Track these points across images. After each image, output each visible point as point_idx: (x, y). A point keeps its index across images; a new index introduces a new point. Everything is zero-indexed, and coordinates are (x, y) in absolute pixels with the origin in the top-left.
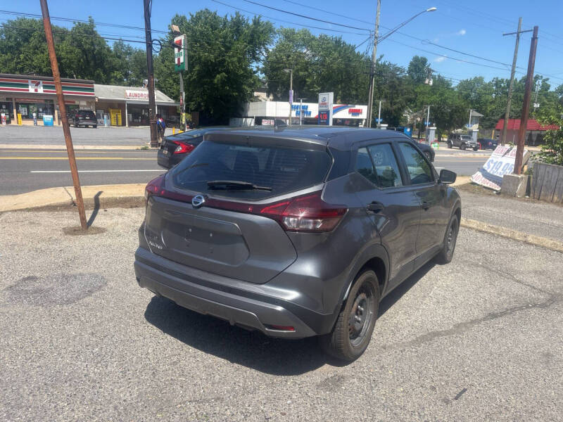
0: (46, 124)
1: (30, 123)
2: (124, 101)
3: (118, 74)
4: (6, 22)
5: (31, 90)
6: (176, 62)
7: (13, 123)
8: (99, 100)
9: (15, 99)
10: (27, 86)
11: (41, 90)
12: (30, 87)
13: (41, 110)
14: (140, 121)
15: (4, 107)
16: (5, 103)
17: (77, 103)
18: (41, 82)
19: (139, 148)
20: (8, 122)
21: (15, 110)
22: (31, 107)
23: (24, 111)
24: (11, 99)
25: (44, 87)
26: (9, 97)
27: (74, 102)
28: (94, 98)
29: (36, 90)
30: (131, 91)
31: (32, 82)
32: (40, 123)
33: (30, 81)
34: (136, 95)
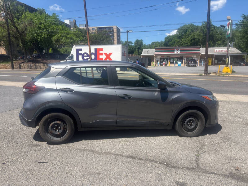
0: (179, 66)
1: (173, 65)
2: (214, 54)
3: (219, 42)
4: (179, 28)
5: (175, 52)
6: (227, 34)
7: (168, 65)
8: (202, 54)
9: (170, 56)
10: (174, 51)
11: (179, 52)
12: (175, 51)
13: (178, 60)
14: (221, 63)
15: (166, 59)
16: (166, 58)
17: (192, 56)
18: (179, 49)
19: (198, 74)
20: (166, 65)
21: (169, 60)
22: (175, 59)
23: (172, 61)
24: (168, 56)
25: (180, 51)
26: (168, 55)
27: (191, 56)
28: (199, 54)
29: (177, 52)
30: (217, 50)
31: (176, 49)
32: (176, 65)
33: (175, 49)
34: (220, 51)
